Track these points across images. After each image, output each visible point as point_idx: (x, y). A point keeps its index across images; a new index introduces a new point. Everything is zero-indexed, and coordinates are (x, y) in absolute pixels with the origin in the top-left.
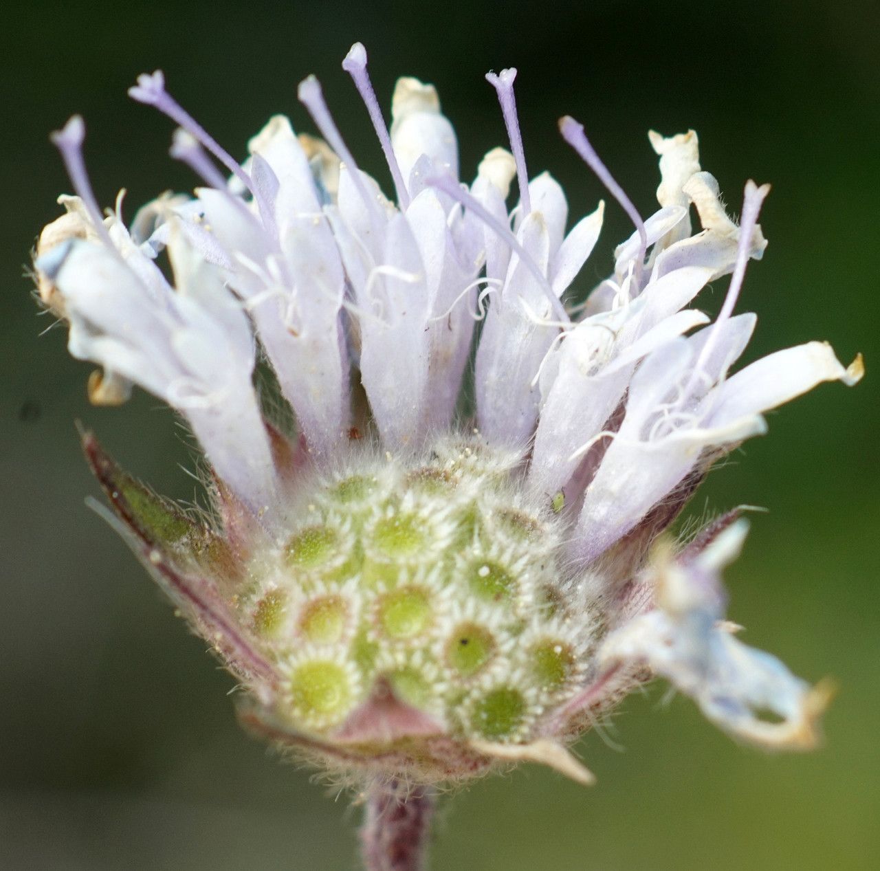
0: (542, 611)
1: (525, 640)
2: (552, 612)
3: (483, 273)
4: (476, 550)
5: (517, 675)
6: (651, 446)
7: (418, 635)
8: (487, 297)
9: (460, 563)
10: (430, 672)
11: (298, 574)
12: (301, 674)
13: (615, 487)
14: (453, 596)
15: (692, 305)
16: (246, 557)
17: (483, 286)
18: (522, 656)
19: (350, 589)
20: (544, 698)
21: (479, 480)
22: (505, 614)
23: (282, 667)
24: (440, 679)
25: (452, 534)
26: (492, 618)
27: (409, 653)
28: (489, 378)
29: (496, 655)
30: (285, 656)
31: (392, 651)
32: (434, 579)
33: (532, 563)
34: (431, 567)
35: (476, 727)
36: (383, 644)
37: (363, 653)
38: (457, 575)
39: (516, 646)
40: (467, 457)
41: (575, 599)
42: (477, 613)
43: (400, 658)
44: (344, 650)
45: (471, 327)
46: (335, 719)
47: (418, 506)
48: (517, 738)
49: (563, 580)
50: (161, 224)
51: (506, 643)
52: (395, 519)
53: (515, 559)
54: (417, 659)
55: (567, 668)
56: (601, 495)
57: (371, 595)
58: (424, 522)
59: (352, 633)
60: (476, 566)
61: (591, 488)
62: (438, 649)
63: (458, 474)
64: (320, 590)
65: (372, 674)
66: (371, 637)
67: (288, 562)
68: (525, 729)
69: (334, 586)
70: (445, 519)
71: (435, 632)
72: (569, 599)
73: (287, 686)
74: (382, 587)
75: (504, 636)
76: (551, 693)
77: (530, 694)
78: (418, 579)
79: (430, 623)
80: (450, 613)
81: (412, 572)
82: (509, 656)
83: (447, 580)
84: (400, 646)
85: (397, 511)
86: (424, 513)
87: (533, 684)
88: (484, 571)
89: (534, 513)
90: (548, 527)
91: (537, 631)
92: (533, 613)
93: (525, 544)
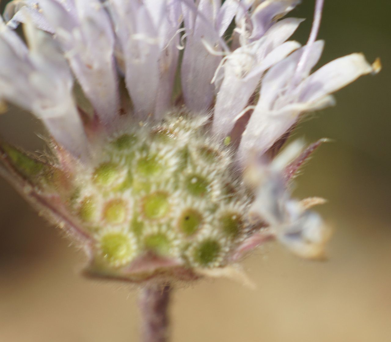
0: (225, 199)
1: (218, 215)
2: (230, 199)
3: (182, 26)
4: (189, 170)
5: (215, 233)
6: (275, 112)
7: (163, 217)
8: (185, 39)
9: (182, 178)
10: (171, 235)
11: (100, 188)
12: (106, 239)
13: (257, 133)
14: (180, 196)
15: (291, 39)
16: (72, 177)
17: (183, 33)
18: (216, 223)
19: (127, 195)
20: (229, 243)
21: (188, 133)
22: (207, 202)
23: (96, 237)
24: (176, 238)
25: (177, 164)
26: (200, 205)
27: (160, 226)
28: (188, 78)
29: (203, 223)
30: (97, 230)
31: (151, 226)
32: (169, 188)
33: (217, 174)
34: (167, 182)
35: (195, 261)
36: (146, 223)
37: (137, 228)
38: (181, 185)
39: (214, 219)
40: (180, 122)
41: (240, 189)
42: (193, 203)
43: (155, 229)
44: (127, 227)
45: (177, 54)
46: (124, 261)
47: (158, 150)
48: (217, 264)
49: (233, 180)
50: (18, 10)
51: (208, 217)
52: (147, 157)
53: (209, 173)
54: (164, 228)
55: (239, 226)
56: (250, 137)
57: (138, 198)
58: (161, 158)
59: (130, 217)
60: (190, 178)
61: (245, 134)
62: (174, 224)
63: (176, 130)
64: (112, 196)
65: (142, 238)
66: (140, 219)
67: (95, 181)
68: (220, 259)
69: (119, 195)
70: (173, 156)
71: (172, 215)
72: (237, 189)
73: (98, 246)
74: (143, 193)
75: (206, 214)
76: (233, 240)
77: (222, 241)
78: (162, 188)
79: (169, 210)
80: (178, 205)
81: (158, 185)
82: (211, 223)
83: (176, 188)
84: (155, 223)
85: (148, 154)
86: (162, 153)
87: (223, 237)
88: (194, 181)
89: (216, 147)
90: (224, 154)
91: (223, 209)
92: (220, 201)
93: (214, 165)
